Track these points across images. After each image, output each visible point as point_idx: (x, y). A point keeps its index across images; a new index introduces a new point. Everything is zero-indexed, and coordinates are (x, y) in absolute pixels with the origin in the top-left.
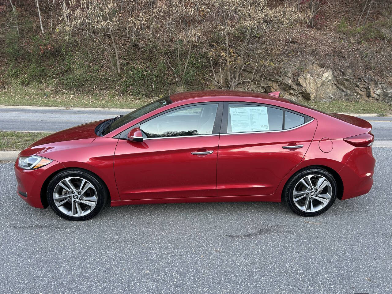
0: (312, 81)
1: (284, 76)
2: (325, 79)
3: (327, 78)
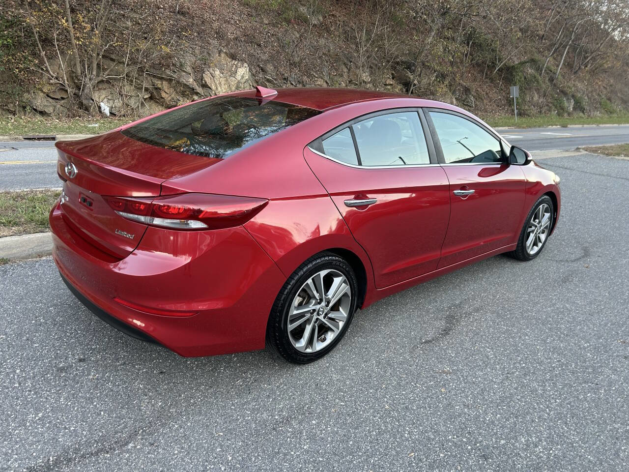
0: (223, 81)
1: (180, 70)
2: (240, 77)
3: (243, 77)
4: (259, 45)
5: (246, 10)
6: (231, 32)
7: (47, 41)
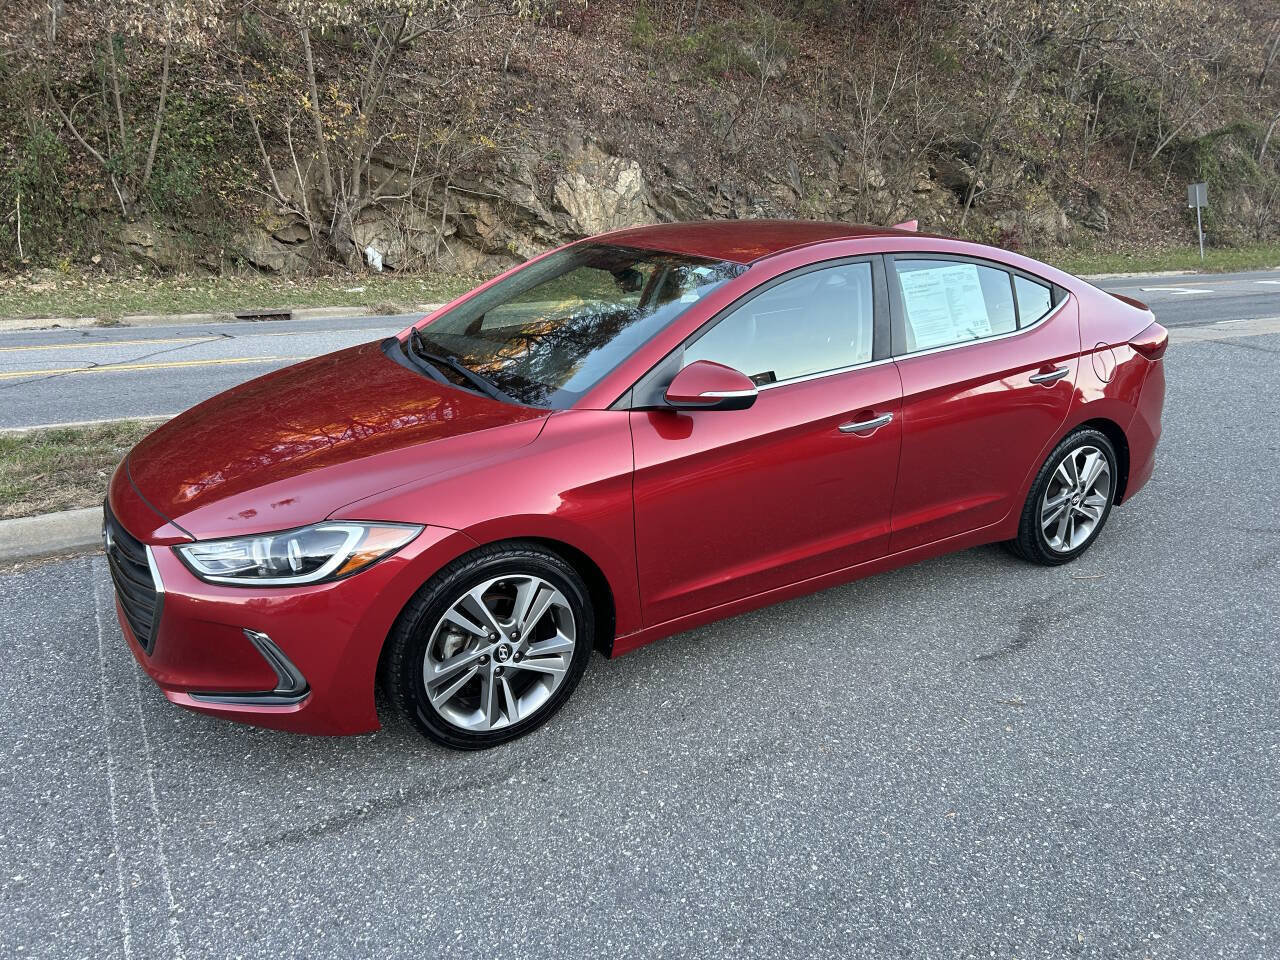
0: (591, 197)
1: (512, 181)
2: (625, 189)
3: (629, 188)
4: (661, 125)
5: (635, 58)
6: (607, 102)
7: (273, 137)
